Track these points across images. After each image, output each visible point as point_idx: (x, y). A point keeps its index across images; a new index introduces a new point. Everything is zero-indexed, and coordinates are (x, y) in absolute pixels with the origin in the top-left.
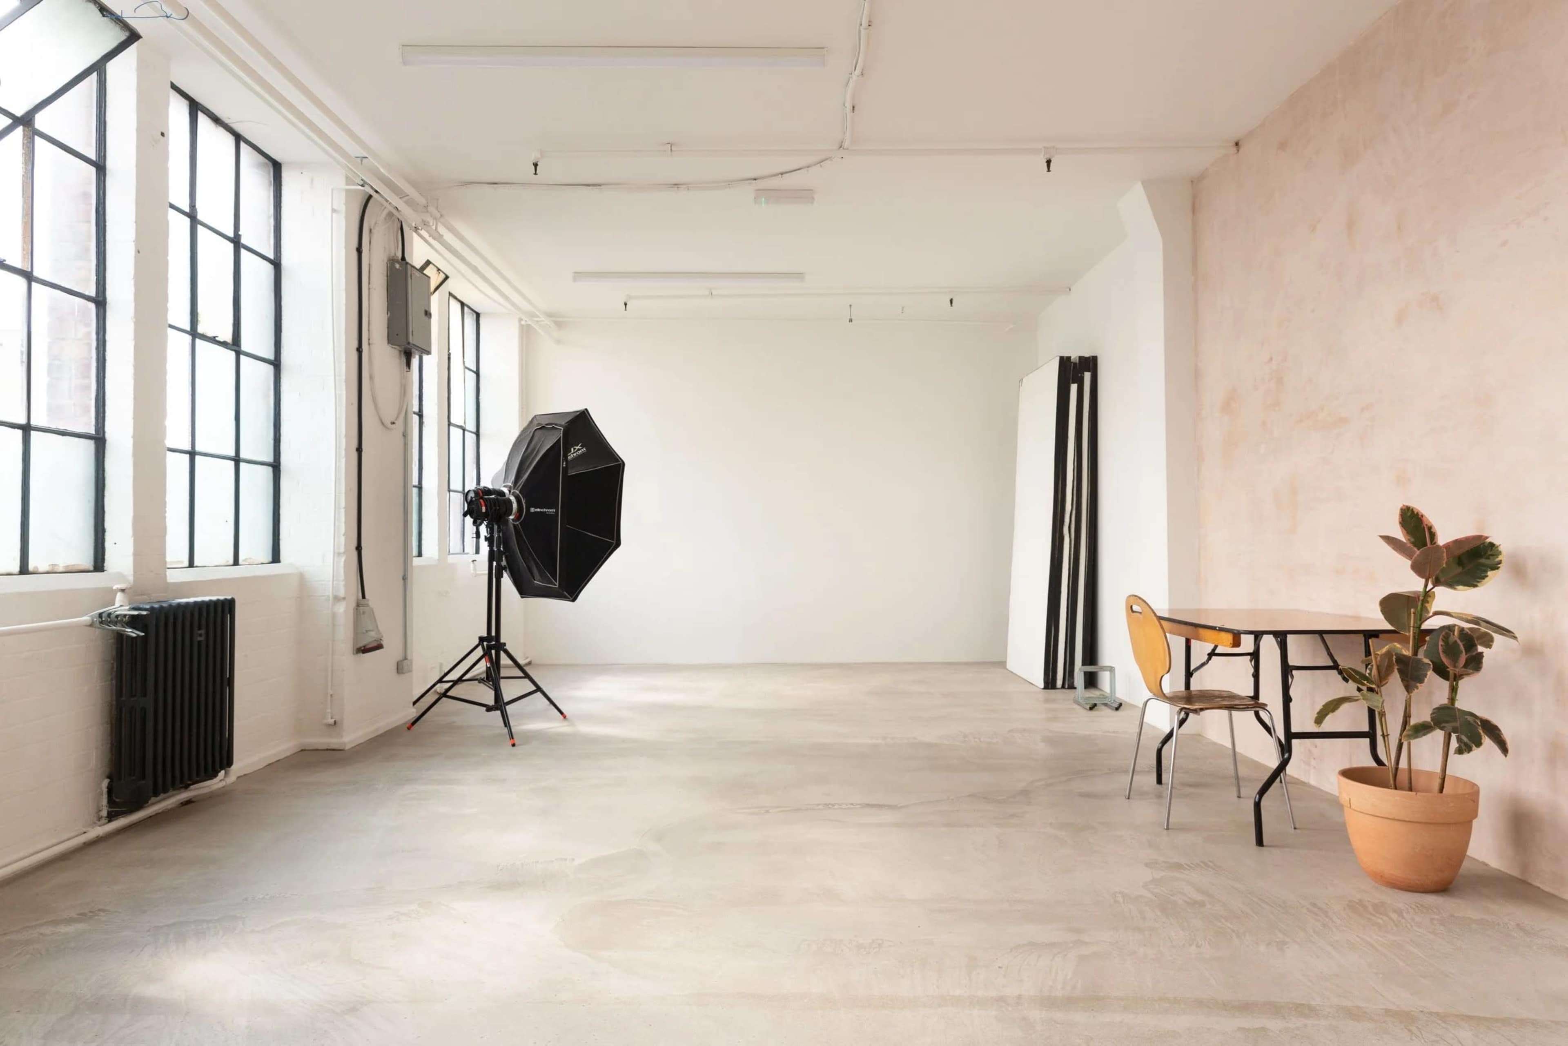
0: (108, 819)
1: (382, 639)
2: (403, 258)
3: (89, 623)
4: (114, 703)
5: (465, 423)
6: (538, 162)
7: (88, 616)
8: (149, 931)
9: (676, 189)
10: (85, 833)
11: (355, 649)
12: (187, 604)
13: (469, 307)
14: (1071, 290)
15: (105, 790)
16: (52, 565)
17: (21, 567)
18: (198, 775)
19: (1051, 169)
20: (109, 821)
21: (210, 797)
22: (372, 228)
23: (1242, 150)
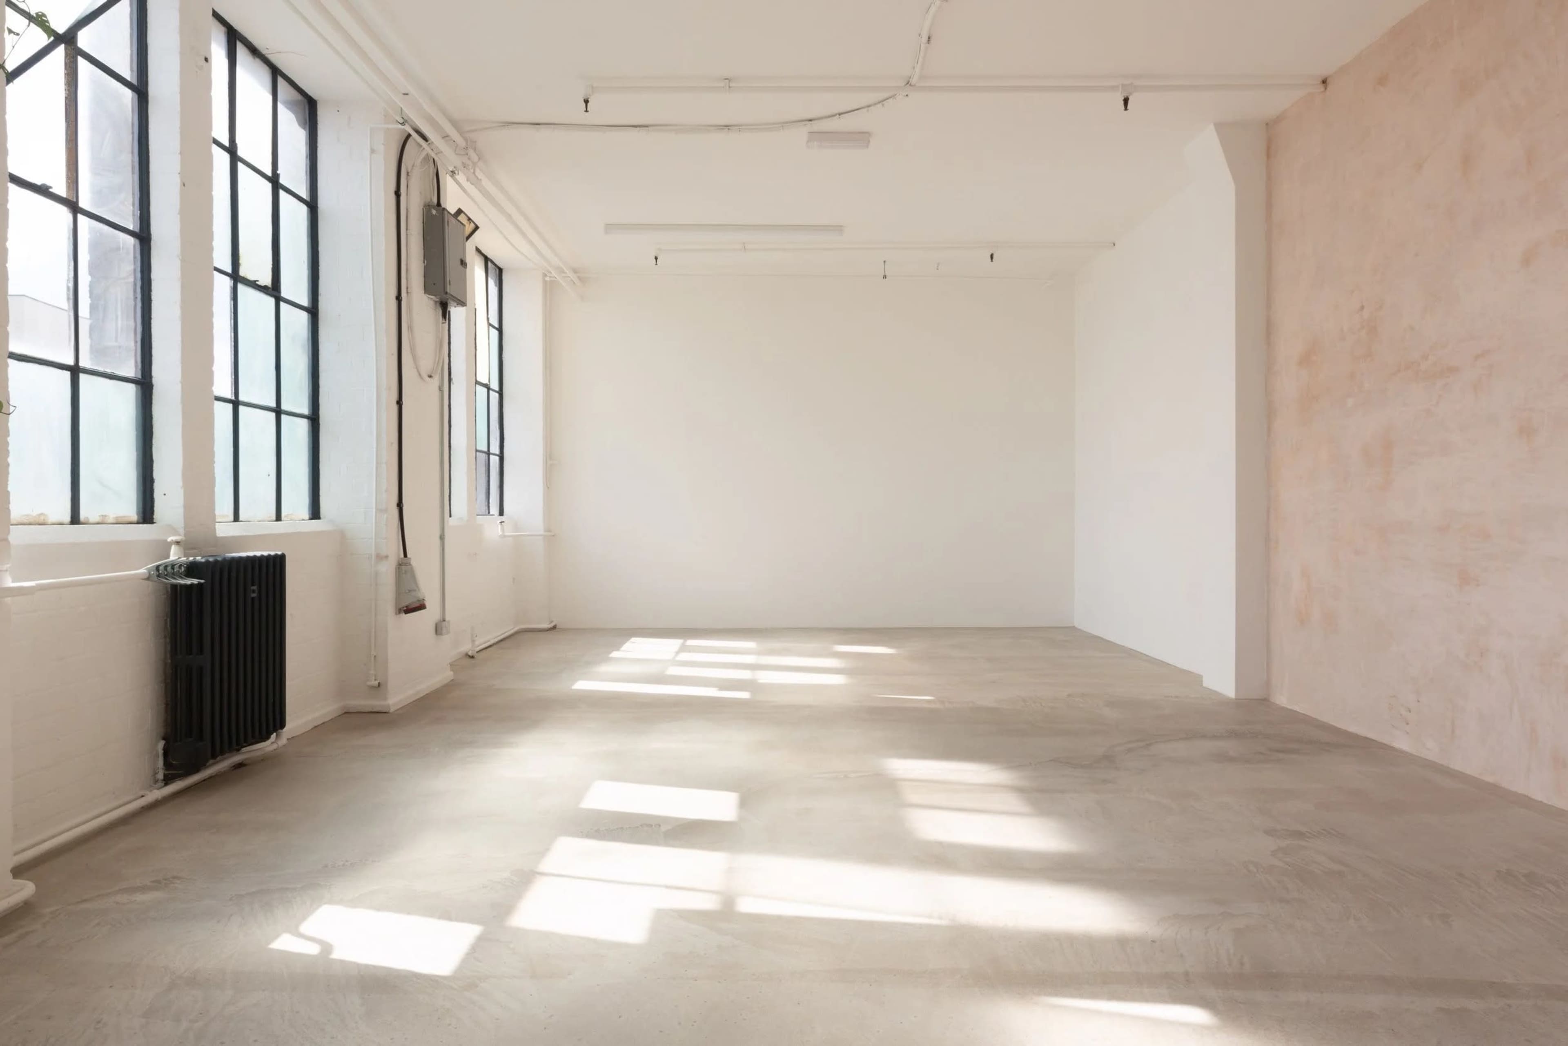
0: (164, 782)
1: (425, 599)
2: (439, 204)
3: (146, 577)
4: (169, 661)
5: (489, 382)
6: (588, 98)
7: (145, 569)
8: (231, 900)
9: (727, 130)
10: (143, 796)
11: (397, 610)
12: (241, 558)
13: (492, 262)
14: (1116, 245)
15: (161, 752)
16: (102, 516)
17: (72, 517)
18: (253, 737)
19: (1128, 108)
20: (166, 784)
21: (262, 760)
22: (409, 170)
23: (1330, 87)
